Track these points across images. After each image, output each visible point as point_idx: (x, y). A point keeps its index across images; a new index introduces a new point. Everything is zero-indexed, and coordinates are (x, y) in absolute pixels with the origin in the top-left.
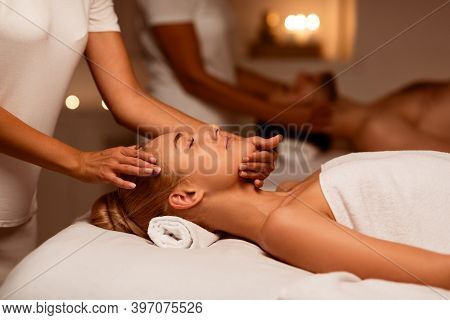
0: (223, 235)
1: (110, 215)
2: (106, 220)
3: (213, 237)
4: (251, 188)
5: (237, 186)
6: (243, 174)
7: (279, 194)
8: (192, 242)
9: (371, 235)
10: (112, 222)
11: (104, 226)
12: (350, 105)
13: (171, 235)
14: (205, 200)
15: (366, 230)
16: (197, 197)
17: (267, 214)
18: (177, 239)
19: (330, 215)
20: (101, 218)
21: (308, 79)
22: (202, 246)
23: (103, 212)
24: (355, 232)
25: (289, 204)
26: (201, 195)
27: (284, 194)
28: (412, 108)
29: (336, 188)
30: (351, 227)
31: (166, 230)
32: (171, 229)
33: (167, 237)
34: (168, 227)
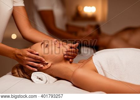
0: (59, 79)
1: (18, 72)
2: (17, 74)
3: (55, 79)
4: (68, 62)
5: (64, 61)
6: (65, 56)
7: (79, 64)
8: (47, 81)
9: (111, 78)
10: (19, 74)
11: (16, 76)
12: (105, 35)
13: (40, 79)
14: (52, 66)
15: (109, 76)
16: (49, 65)
17: (74, 71)
18: (42, 80)
19: (96, 71)
20: (15, 73)
21: (91, 26)
22: (51, 83)
23: (16, 71)
24: (105, 77)
25: (82, 67)
26: (51, 64)
27: (80, 64)
28: (126, 36)
29: (98, 61)
30: (104, 75)
31: (38, 77)
32: (40, 77)
33: (38, 80)
34: (38, 76)
